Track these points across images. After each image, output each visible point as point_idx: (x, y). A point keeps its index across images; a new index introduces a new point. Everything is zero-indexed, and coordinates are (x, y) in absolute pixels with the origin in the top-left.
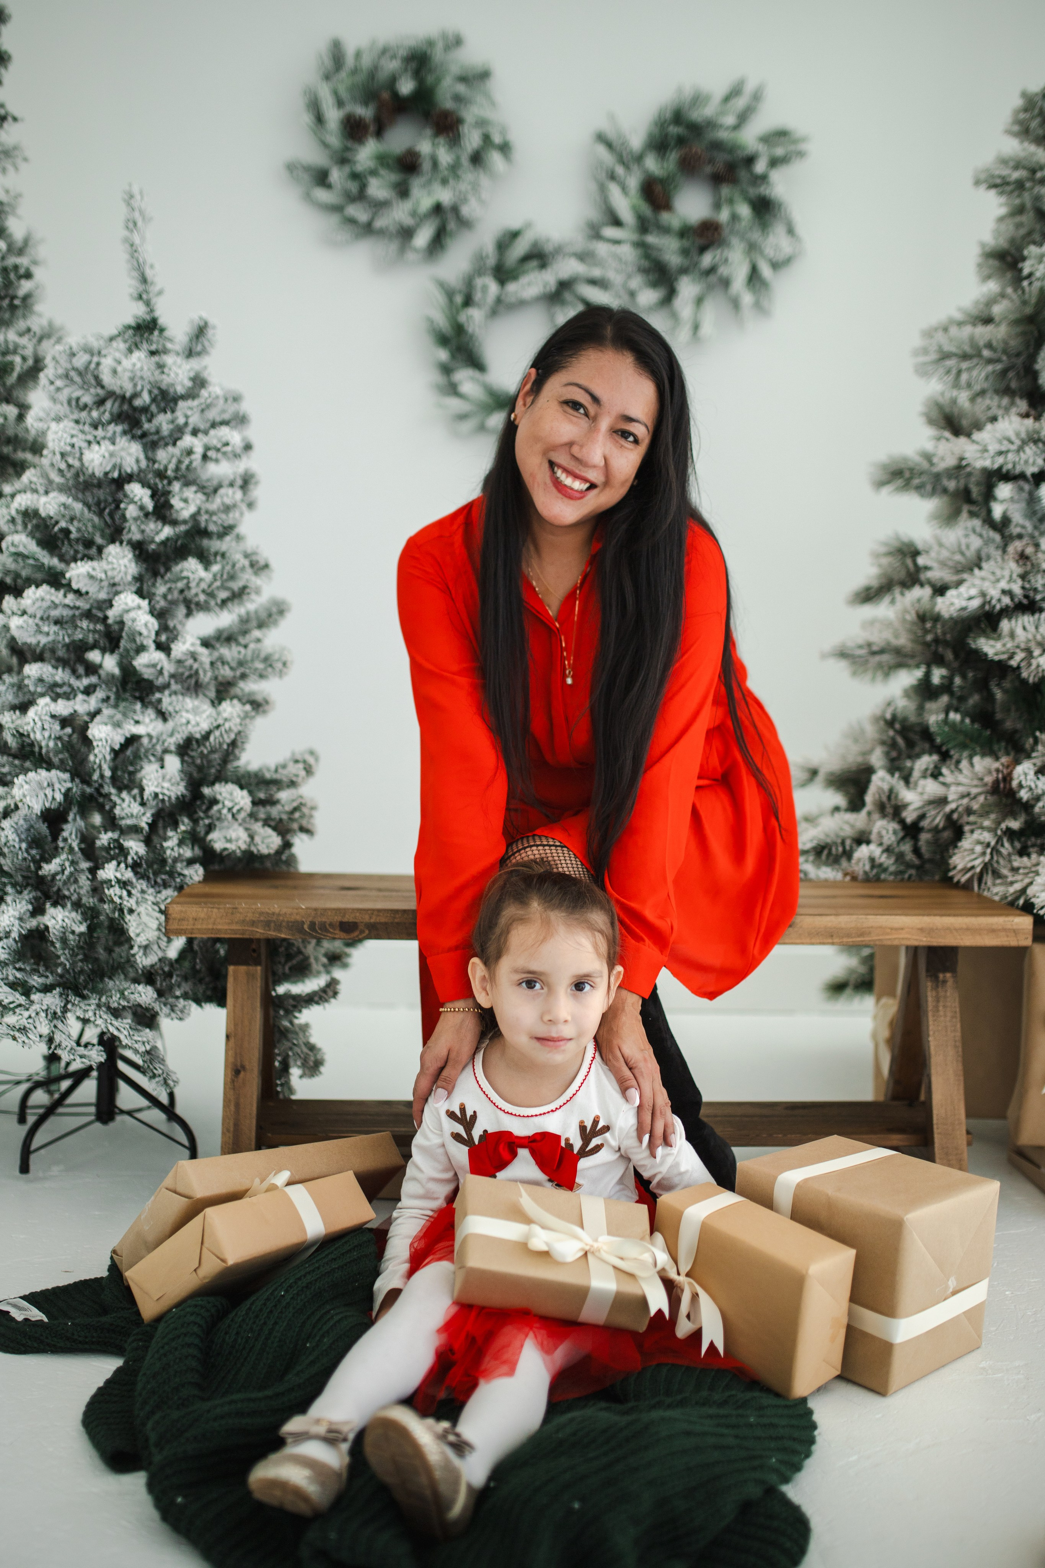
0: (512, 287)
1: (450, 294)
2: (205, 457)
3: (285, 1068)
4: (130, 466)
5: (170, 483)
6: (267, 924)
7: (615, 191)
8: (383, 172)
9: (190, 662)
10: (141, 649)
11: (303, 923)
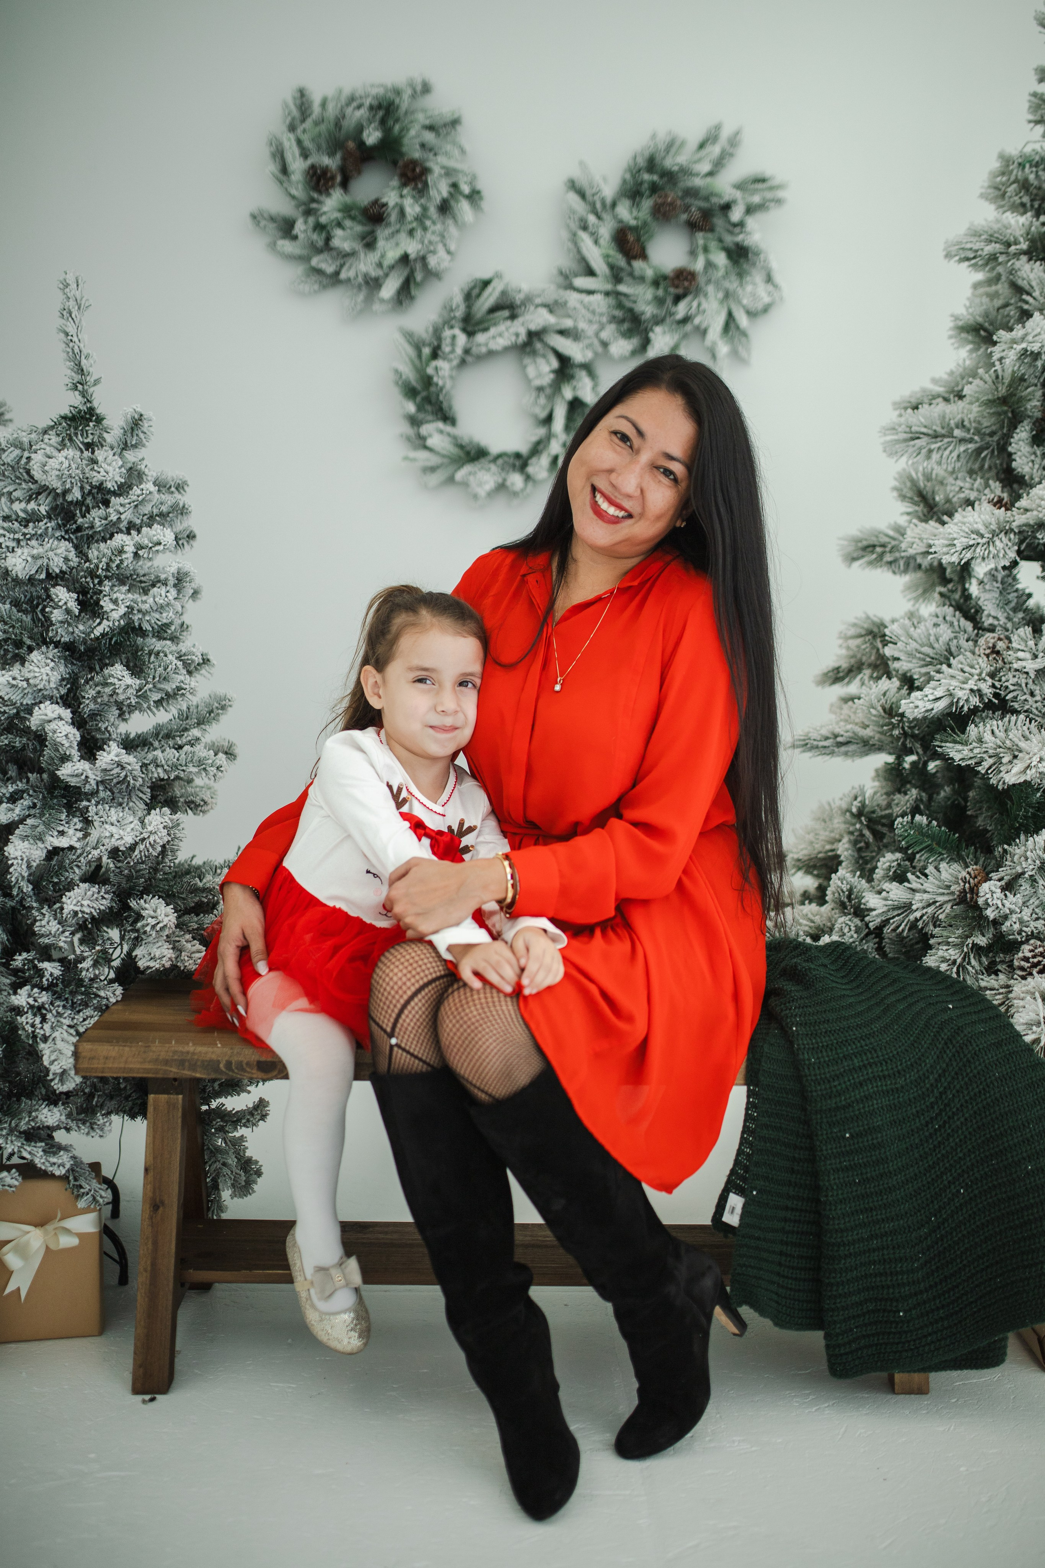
0: (481, 338)
1: (418, 347)
2: (136, 554)
3: (216, 1187)
4: (57, 565)
5: (100, 583)
6: (181, 1063)
7: (586, 240)
8: (348, 223)
9: (117, 770)
10: (65, 758)
11: (219, 1062)
